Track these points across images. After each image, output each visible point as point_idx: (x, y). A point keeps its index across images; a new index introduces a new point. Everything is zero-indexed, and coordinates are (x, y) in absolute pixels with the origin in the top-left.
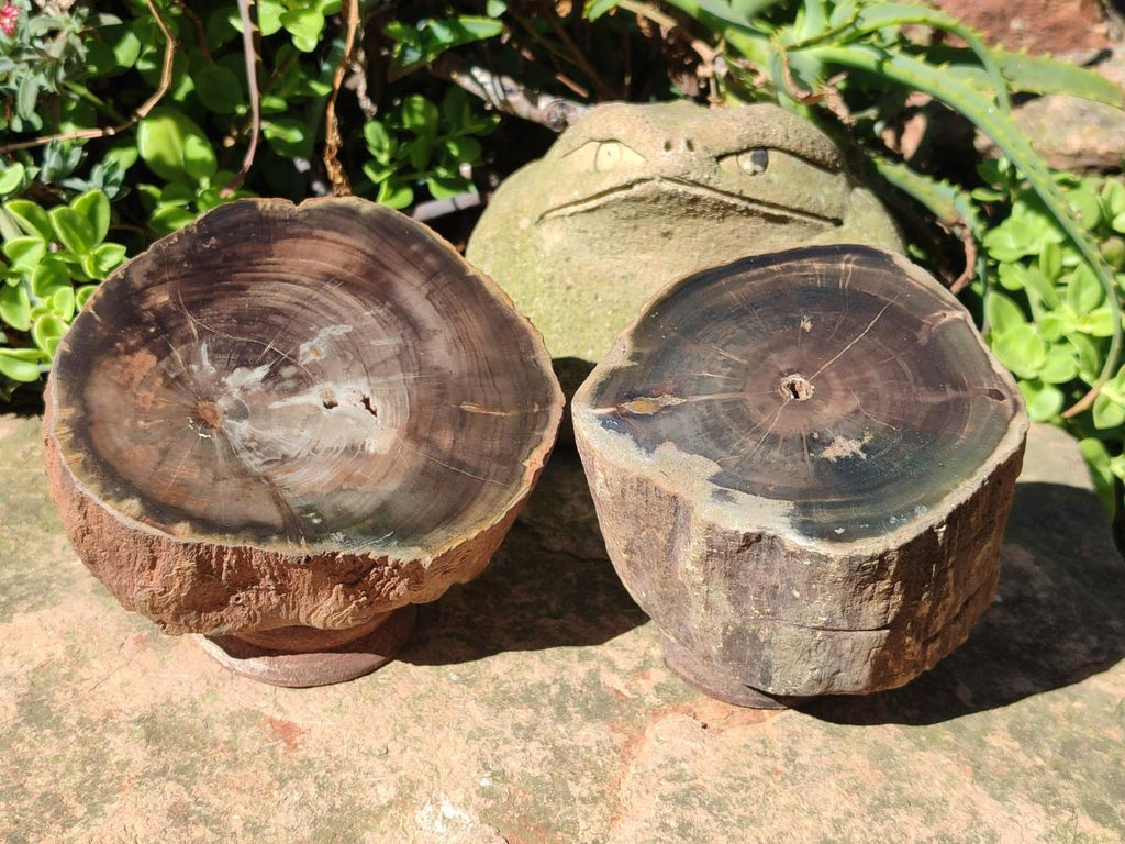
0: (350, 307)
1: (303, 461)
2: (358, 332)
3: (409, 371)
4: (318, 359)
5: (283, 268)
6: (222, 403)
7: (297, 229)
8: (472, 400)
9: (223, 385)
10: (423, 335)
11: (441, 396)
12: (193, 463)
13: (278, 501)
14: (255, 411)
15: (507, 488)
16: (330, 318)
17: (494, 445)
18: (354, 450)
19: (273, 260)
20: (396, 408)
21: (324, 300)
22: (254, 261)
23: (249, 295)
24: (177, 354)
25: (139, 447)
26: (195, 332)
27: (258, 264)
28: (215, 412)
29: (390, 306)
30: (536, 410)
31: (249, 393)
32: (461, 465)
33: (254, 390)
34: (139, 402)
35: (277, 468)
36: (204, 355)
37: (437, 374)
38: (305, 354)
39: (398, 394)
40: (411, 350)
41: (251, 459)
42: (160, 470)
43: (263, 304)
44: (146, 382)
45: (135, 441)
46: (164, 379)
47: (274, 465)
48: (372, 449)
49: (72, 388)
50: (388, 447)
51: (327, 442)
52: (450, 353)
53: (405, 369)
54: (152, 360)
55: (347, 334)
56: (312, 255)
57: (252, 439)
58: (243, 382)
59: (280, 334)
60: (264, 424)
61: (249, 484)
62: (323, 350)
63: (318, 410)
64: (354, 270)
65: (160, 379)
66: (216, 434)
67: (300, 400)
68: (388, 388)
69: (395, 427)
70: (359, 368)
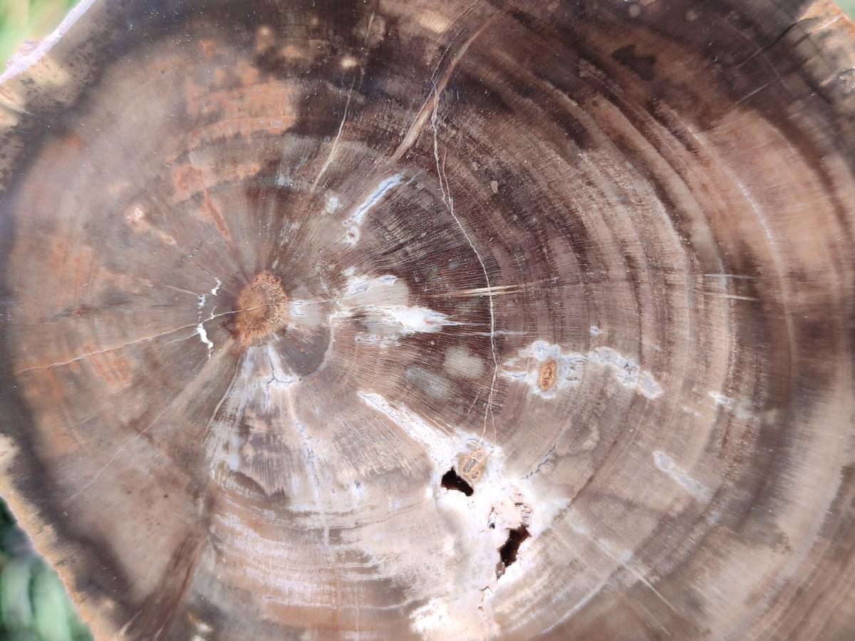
0: (704, 355)
1: (297, 534)
2: (658, 414)
3: (647, 561)
4: (536, 391)
5: (695, 172)
6: (297, 312)
7: (812, 123)
9: (337, 280)
10: (753, 527)
12: (134, 363)
13: (183, 555)
14: (332, 377)
16: (649, 343)
19: (699, 138)
20: (548, 599)
21: (682, 300)
22: (664, 108)
23: (573, 161)
24: (336, 150)
25: (87, 250)
26: (409, 141)
27: (664, 121)
28: (267, 313)
29: (772, 421)
31: (359, 337)
33: (372, 339)
34: (177, 172)
35: (247, 503)
36: (373, 197)
37: (682, 610)
38: (527, 363)
39: (581, 580)
40: (699, 532)
41: (226, 447)
42: (72, 322)
43: (576, 204)
44: (227, 150)
45: (95, 233)
46: (261, 174)
47: (249, 493)
49: (106, 35)
51: (371, 543)
52: (753, 599)
53: (644, 553)
54: (284, 116)
55: (637, 399)
56: (771, 199)
57: (268, 418)
58: (371, 308)
59: (533, 286)
60: (317, 411)
61: (175, 482)
62: (562, 384)
63: (427, 472)
64: (802, 298)
65: (254, 167)
66: (223, 351)
67: (419, 429)
68: (577, 555)
69: (503, 628)
70: (578, 472)
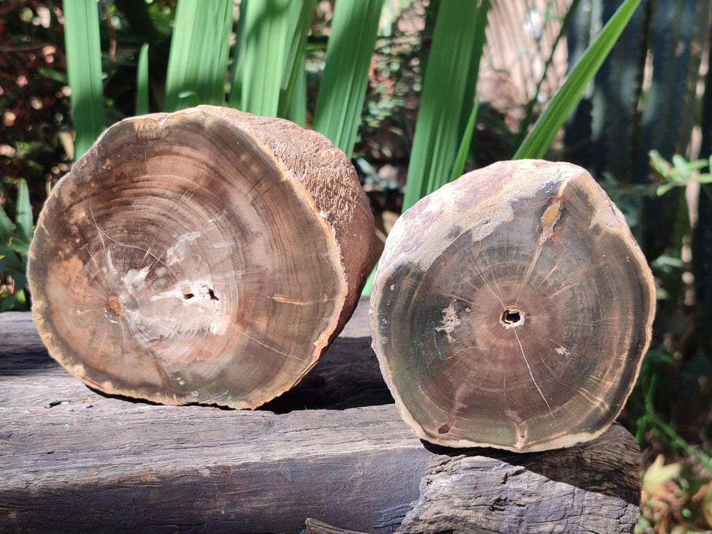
0: (199, 216)
1: (172, 340)
2: (204, 237)
3: (238, 269)
4: (179, 261)
5: (154, 184)
6: (123, 298)
7: (162, 147)
8: (281, 293)
9: (122, 283)
10: (249, 238)
11: (260, 289)
12: (109, 341)
13: (159, 369)
14: (142, 303)
15: (302, 362)
16: (186, 226)
17: (295, 329)
18: (202, 332)
19: (147, 176)
20: (230, 299)
21: (181, 210)
22: (135, 179)
23: (132, 209)
24: (94, 259)
25: (79, 329)
26: (103, 242)
27: (138, 182)
28: (119, 304)
29: (226, 213)
30: (326, 300)
31: (138, 289)
32: (272, 343)
33: (140, 287)
34: (76, 296)
35: (156, 346)
36: (110, 260)
37: (257, 271)
38: (171, 257)
39: (231, 288)
40: (240, 251)
41: (142, 338)
42: (92, 346)
43: (143, 216)
44: (79, 282)
45: (77, 325)
46: (88, 279)
47: (156, 343)
48: (214, 331)
49: (39, 286)
50: (225, 330)
51: (186, 327)
52: (267, 252)
53: (236, 268)
54: (80, 263)
55: (198, 239)
56: (173, 171)
57: (142, 324)
58: (133, 281)
59: (154, 241)
60: (148, 313)
61: (142, 356)
62: (182, 253)
63: (180, 301)
64: (201, 182)
65: (86, 279)
66: (120, 321)
67: (169, 294)
68: (225, 284)
69: (230, 315)
70: (205, 267)
